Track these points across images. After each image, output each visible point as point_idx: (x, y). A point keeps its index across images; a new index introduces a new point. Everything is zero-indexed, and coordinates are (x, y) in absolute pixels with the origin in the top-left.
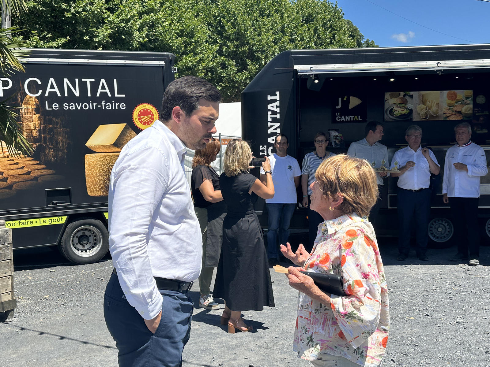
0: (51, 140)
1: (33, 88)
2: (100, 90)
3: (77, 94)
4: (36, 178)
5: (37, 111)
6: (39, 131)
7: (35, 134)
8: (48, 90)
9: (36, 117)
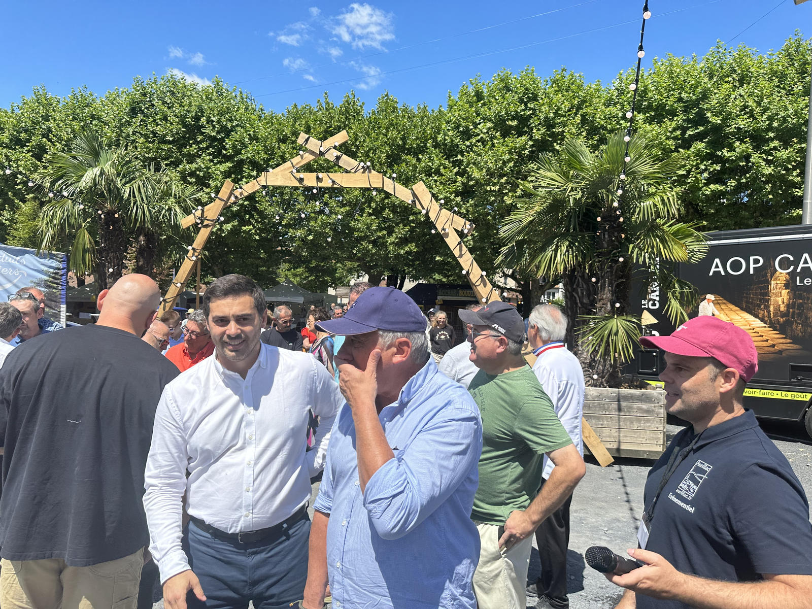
0: (800, 315)
1: (784, 264)
4: (780, 352)
5: (787, 286)
6: (788, 306)
7: (782, 308)
8: (801, 265)
9: (785, 292)
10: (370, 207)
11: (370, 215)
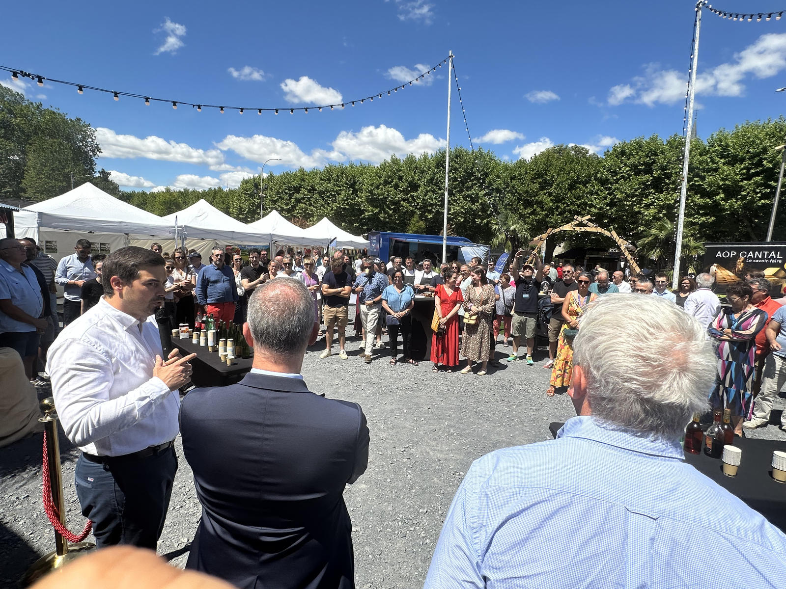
1: (743, 255)
2: (771, 256)
3: (760, 257)
8: (749, 255)
10: (557, 211)
11: (557, 215)
